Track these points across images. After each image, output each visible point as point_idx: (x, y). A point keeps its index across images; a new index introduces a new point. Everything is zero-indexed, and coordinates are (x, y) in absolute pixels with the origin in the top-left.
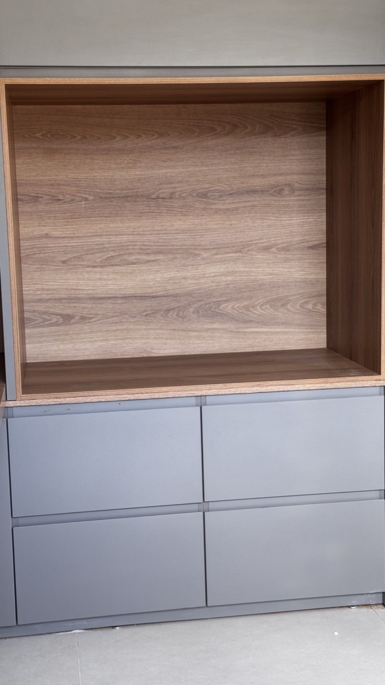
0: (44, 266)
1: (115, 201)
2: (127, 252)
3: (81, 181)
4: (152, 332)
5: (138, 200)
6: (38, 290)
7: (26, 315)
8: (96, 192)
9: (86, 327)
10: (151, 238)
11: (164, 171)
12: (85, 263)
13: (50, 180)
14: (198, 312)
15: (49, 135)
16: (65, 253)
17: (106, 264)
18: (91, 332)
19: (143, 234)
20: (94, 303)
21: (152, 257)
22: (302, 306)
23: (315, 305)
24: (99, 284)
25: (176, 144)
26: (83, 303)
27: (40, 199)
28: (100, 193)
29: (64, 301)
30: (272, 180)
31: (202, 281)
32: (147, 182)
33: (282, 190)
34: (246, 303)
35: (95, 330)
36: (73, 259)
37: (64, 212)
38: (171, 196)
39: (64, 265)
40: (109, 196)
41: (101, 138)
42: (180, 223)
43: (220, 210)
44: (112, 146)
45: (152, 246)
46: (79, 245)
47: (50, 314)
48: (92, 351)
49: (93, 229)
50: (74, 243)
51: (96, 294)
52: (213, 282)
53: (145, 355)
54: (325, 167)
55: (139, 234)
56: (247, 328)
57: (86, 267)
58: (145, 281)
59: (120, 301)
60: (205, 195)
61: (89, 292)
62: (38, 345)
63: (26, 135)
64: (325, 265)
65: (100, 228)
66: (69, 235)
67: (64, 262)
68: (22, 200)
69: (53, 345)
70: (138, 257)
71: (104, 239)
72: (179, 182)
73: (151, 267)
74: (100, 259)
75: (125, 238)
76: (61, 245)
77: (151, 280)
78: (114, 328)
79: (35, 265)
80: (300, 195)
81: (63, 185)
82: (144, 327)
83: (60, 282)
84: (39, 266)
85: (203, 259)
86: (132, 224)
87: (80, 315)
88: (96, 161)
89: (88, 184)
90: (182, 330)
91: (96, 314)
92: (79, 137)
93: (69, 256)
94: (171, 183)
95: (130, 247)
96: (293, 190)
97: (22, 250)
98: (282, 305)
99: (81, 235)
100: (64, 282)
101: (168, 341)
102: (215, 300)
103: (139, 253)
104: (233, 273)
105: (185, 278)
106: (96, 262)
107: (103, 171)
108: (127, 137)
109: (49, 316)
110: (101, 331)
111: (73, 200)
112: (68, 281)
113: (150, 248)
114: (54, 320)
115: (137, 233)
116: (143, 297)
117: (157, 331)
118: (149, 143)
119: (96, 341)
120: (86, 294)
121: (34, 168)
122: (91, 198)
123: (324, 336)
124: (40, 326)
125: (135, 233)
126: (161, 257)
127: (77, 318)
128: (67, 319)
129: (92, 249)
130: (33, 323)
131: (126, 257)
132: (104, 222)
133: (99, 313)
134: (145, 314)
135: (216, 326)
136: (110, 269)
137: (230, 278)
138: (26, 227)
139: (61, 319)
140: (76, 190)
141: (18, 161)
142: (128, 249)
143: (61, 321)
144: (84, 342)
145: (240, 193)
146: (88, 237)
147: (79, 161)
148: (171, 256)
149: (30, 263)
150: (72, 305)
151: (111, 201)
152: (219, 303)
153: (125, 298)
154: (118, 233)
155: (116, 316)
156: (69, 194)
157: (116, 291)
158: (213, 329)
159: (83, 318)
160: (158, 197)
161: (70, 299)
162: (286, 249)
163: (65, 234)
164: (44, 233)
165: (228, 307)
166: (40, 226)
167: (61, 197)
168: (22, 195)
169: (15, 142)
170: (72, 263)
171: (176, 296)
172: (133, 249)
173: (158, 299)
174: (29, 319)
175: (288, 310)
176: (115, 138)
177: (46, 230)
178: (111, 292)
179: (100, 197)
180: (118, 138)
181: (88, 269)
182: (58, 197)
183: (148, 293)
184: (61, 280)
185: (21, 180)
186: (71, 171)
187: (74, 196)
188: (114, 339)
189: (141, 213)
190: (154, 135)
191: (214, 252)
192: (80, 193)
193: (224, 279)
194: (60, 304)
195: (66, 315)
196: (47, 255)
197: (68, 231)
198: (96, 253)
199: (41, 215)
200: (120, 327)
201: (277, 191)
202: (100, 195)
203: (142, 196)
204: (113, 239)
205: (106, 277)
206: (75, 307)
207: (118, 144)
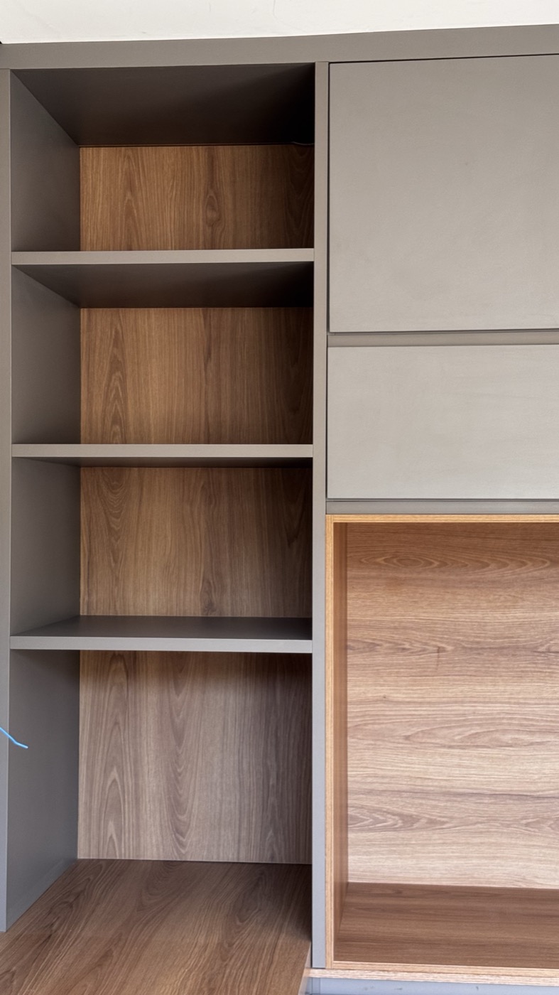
0: (379, 743)
1: (485, 654)
2: (500, 727)
3: (436, 624)
4: (536, 850)
5: (518, 653)
6: (369, 776)
7: (351, 812)
8: (458, 640)
9: (436, 836)
10: (537, 709)
12: (438, 741)
13: (393, 622)
15: (395, 561)
16: (410, 725)
17: (469, 744)
18: (443, 843)
19: (525, 703)
20: (447, 801)
21: (537, 739)
24: (458, 772)
26: (432, 800)
27: (378, 647)
28: (463, 641)
29: (405, 795)
32: (533, 628)
35: (448, 841)
36: (421, 735)
37: (411, 667)
39: (407, 742)
40: (475, 646)
41: (467, 565)
44: (483, 576)
45: (537, 721)
46: (429, 715)
47: (384, 812)
48: (444, 872)
49: (452, 693)
50: (424, 710)
51: (453, 787)
53: (524, 886)
55: (518, 703)
57: (439, 747)
58: (527, 773)
59: (486, 800)
61: (443, 783)
62: (365, 857)
63: (363, 560)
65: (462, 692)
66: (416, 700)
67: (407, 738)
68: (353, 648)
69: (387, 859)
70: (517, 736)
71: (467, 708)
73: (535, 753)
74: (460, 737)
75: (498, 708)
76: (404, 713)
77: (535, 772)
79: (367, 740)
81: (412, 629)
82: (523, 843)
83: (401, 767)
84: (373, 742)
86: (508, 688)
87: (428, 816)
88: (459, 597)
89: (447, 628)
91: (452, 818)
92: (436, 564)
93: (415, 730)
95: (505, 721)
97: (350, 717)
99: (434, 700)
100: (407, 767)
103: (519, 730)
106: (454, 741)
107: (469, 610)
108: (505, 565)
109: (382, 815)
110: (458, 843)
111: (424, 650)
112: (413, 766)
113: (535, 723)
114: (390, 822)
115: (516, 701)
116: (521, 797)
117: (543, 851)
118: (537, 574)
119: (449, 857)
120: (436, 786)
121: (371, 604)
122: (450, 648)
124: (370, 830)
125: (512, 701)
126: (551, 738)
127: (423, 821)
128: (409, 821)
129: (448, 721)
130: (359, 824)
131: (497, 735)
132: (467, 683)
133: (456, 815)
134: (524, 822)
136: (474, 752)
138: (356, 686)
139: (400, 821)
140: (430, 636)
141: (350, 595)
142: (501, 724)
143: (400, 823)
144: (433, 857)
146: (444, 703)
147: (435, 596)
149: (359, 737)
150: (417, 801)
151: (479, 654)
153: (494, 795)
154: (487, 700)
155: (481, 823)
156: (419, 642)
157: (483, 785)
159: (432, 822)
160: (549, 651)
161: (414, 793)
163: (411, 698)
164: (382, 694)
166: (376, 685)
167: (407, 646)
168: (354, 641)
169: (349, 568)
170: (419, 740)
172: (510, 724)
173: (546, 801)
174: (356, 819)
176: (488, 565)
177: (384, 691)
178: (475, 786)
179: (464, 648)
180: (493, 566)
181: (443, 750)
182: (404, 645)
183: (530, 791)
184: (402, 763)
185: (353, 620)
186: (424, 610)
187: (426, 644)
188: (477, 857)
189: (522, 671)
190: (544, 563)
192: (434, 640)
194: (400, 799)
195: (407, 816)
196: (383, 726)
197: (415, 693)
198: (454, 726)
199: (378, 670)
200: (486, 840)
202: (463, 644)
203: (524, 648)
204: (480, 707)
205: (467, 763)
206: (421, 804)
207: (492, 574)
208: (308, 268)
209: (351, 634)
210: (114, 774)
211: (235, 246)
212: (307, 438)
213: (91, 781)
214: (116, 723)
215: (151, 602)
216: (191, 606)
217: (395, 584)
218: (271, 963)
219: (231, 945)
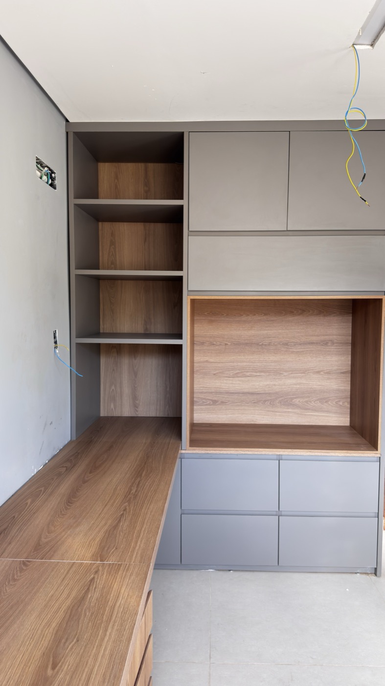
0: (205, 376)
1: (241, 346)
2: (246, 371)
3: (225, 335)
4: (257, 411)
5: (252, 345)
6: (201, 387)
7: (195, 399)
8: (232, 341)
9: (224, 407)
10: (258, 364)
11: (266, 332)
12: (225, 375)
13: (210, 335)
14: (281, 402)
15: (211, 314)
17: (235, 376)
18: (226, 409)
19: (254, 362)
20: (228, 395)
21: (258, 374)
22: (336, 403)
23: (343, 403)
24: (231, 386)
25: (273, 319)
26: (223, 395)
27: (205, 344)
29: (213, 393)
30: (322, 338)
31: (283, 387)
32: (258, 337)
33: (327, 343)
34: (307, 399)
35: (228, 409)
36: (219, 373)
37: (216, 350)
38: (269, 344)
39: (215, 376)
40: (238, 343)
41: (235, 315)
42: (272, 358)
43: (294, 352)
44: (241, 319)
46: (222, 366)
47: (206, 399)
49: (230, 359)
50: (220, 365)
51: (230, 391)
52: (289, 388)
53: (253, 423)
54: (351, 332)
55: (252, 362)
56: (307, 412)
57: (225, 377)
58: (254, 386)
59: (241, 395)
60: (286, 344)
61: (226, 389)
62: (200, 414)
63: (200, 313)
64: (350, 382)
65: (233, 359)
66: (218, 361)
67: (214, 374)
68: (196, 344)
69: (207, 415)
70: (251, 373)
71: (235, 364)
72: (273, 337)
73: (257, 379)
74: (232, 374)
75: (245, 364)
76: (214, 366)
77: (257, 385)
78: (238, 408)
79: (201, 375)
80: (336, 346)
81: (216, 337)
82: (253, 409)
83: (212, 384)
84: (203, 376)
85: (284, 376)
86: (249, 357)
88: (233, 326)
89: (229, 337)
90: (272, 411)
91: (229, 401)
92: (225, 315)
93: (217, 371)
94: (270, 338)
96: (333, 343)
98: (326, 402)
99: (223, 361)
100: (214, 384)
101: (265, 417)
102: (289, 397)
103: (252, 371)
104: (300, 384)
105: (275, 385)
106: (230, 375)
107: (236, 331)
108: (248, 315)
110: (231, 409)
112: (216, 384)
113: (258, 369)
114: (208, 403)
116: (252, 394)
117: (260, 411)
118: (259, 318)
119: (228, 414)
120: (224, 391)
121: (203, 329)
122: (229, 344)
123: (349, 419)
124: (201, 405)
125: (250, 361)
126: (262, 374)
127: (220, 402)
128: (215, 402)
129: (228, 368)
131: (245, 373)
132: (235, 356)
133: (231, 400)
134: (253, 402)
135: (290, 410)
136: (237, 379)
137: (298, 386)
138: (197, 357)
140: (223, 340)
141: (195, 325)
142: (246, 369)
143: (212, 403)
144: (222, 414)
145: (305, 344)
146: (227, 362)
147: (225, 326)
148: (268, 374)
149: (198, 374)
150: (217, 395)
151: (239, 346)
152: (292, 399)
153: (243, 393)
154: (242, 361)
155: (239, 402)
156: (219, 342)
157: (240, 390)
158: (288, 412)
159: (223, 402)
160: (262, 345)
161: (216, 393)
162: (328, 373)
163: (216, 361)
165: (296, 401)
166: (204, 357)
167: (215, 343)
168: (197, 341)
169: (195, 316)
170: (218, 375)
171: (269, 394)
172: (249, 369)
173: (260, 395)
174: (197, 402)
175: (329, 405)
176: (243, 315)
177: (206, 359)
178: (237, 390)
179: (234, 344)
181: (227, 378)
183: (255, 392)
185: (197, 334)
186: (221, 331)
187: (221, 342)
188: (237, 414)
189: (254, 352)
190: (261, 314)
191: (290, 372)
193: (295, 386)
194: (212, 395)
195: (214, 400)
196: (207, 370)
197: (217, 359)
198: (230, 370)
199: (205, 351)
200: (241, 408)
201: (325, 343)
202: (234, 342)
203: (255, 344)
204: (239, 364)
205: (235, 382)
206: (219, 396)
207: (244, 318)
208: (182, 207)
209: (195, 339)
210: (113, 387)
211: (155, 199)
212: (181, 269)
213: (105, 390)
214: (114, 370)
215: (126, 328)
216: (140, 329)
217: (211, 322)
218: (168, 448)
219: (154, 443)
